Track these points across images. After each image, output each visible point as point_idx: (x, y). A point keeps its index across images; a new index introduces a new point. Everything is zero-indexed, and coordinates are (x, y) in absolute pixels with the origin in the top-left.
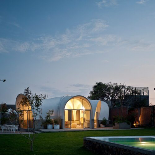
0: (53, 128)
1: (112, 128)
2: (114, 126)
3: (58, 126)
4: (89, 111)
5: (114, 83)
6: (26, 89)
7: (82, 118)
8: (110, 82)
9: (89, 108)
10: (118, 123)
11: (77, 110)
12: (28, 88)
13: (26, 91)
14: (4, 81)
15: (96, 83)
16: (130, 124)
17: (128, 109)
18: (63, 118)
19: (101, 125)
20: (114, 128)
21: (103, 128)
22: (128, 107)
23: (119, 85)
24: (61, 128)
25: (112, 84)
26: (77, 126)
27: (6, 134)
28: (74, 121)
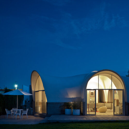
0: (72, 114)
3: (77, 112)
9: (121, 87)
11: (109, 90)
18: (85, 101)
28: (105, 103)
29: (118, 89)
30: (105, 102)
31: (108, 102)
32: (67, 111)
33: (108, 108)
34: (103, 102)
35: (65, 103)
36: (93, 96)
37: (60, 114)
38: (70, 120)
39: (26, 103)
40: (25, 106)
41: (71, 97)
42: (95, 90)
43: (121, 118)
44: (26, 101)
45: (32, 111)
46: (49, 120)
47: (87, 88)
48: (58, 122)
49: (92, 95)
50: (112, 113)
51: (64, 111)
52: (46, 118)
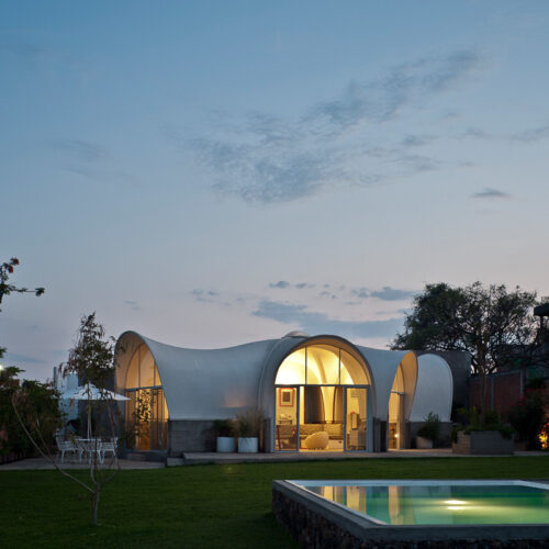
0: (236, 450)
1: (450, 451)
2: (454, 444)
3: (251, 444)
4: (364, 390)
5: (493, 288)
6: (85, 320)
7: (352, 414)
8: (477, 284)
9: (364, 380)
10: (468, 433)
11: (336, 386)
12: (91, 317)
13: (86, 328)
14: (40, 291)
15: (428, 287)
16: (510, 438)
17: (525, 380)
18: (270, 416)
19: (421, 441)
20: (454, 453)
21: (425, 450)
22: (525, 376)
23: (509, 291)
24: (262, 449)
25: (485, 287)
26: (330, 440)
27: (77, 467)
28: (325, 425)
29: (357, 383)
30: (325, 423)
31: (333, 422)
32: (224, 443)
33: (331, 438)
34: (319, 423)
35: (217, 422)
36: (290, 403)
41: (234, 406)
42: (298, 386)
47: (278, 382)
49: (285, 400)
51: (215, 442)
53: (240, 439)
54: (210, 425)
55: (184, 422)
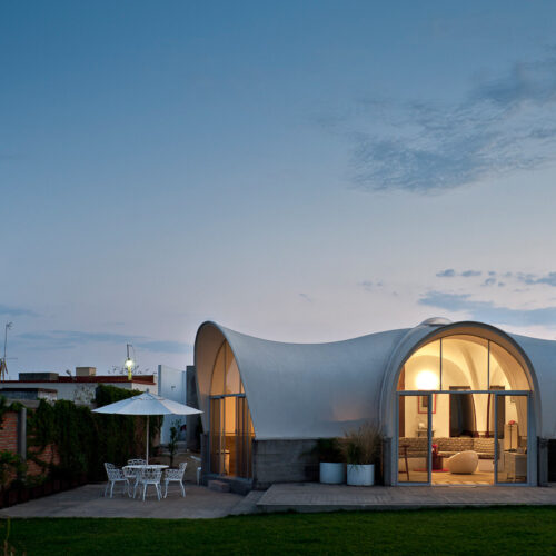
0: (345, 481)
3: (365, 473)
4: (525, 398)
7: (512, 424)
24: (380, 480)
26: (480, 461)
28: (475, 439)
29: (515, 389)
30: (477, 434)
31: (488, 435)
32: (329, 470)
33: (481, 457)
35: (320, 442)
37: (302, 482)
38: (335, 504)
39: (172, 437)
40: (171, 447)
43: (515, 496)
44: (173, 430)
45: (200, 469)
46: (260, 503)
48: (291, 512)
49: (425, 405)
50: (492, 477)
51: (317, 470)
52: (252, 495)
53: (349, 466)
54: (311, 446)
55: (275, 442)
